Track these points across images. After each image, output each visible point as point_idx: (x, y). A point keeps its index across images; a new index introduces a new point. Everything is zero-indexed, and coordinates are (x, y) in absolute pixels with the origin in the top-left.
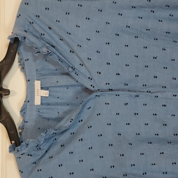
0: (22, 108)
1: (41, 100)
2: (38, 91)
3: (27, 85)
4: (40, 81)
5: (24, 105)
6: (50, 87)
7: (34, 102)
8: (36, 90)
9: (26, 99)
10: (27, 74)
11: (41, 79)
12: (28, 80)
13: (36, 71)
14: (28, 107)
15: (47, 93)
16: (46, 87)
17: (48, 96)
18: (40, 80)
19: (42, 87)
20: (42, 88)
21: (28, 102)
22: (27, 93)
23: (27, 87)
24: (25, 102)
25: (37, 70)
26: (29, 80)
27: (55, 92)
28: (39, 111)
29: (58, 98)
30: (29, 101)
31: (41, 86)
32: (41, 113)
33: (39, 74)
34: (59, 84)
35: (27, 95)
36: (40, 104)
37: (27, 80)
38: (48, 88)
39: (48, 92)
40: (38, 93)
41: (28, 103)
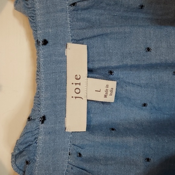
0: (18, 143)
1: (88, 112)
2: (78, 82)
3: (38, 60)
4: (84, 47)
5: (26, 132)
6: (117, 68)
7: (63, 122)
8: (71, 79)
9: (33, 110)
10: (39, 19)
11: (90, 38)
12: (41, 40)
13: (72, 8)
14: (40, 137)
15: (109, 89)
16: (104, 68)
17: (111, 99)
18: (85, 41)
19: (91, 67)
20: (91, 72)
21: (43, 122)
22: (39, 88)
23: (39, 67)
24: (29, 119)
25: (74, 4)
26: (45, 42)
27: (133, 84)
28: (80, 155)
29: (145, 105)
30: (43, 119)
31: (88, 62)
32: (89, 160)
33: (83, 20)
34: (154, 58)
35: (37, 97)
36: (84, 129)
37: (38, 42)
38: (111, 73)
39: (113, 84)
40: (77, 91)
41: (42, 126)
